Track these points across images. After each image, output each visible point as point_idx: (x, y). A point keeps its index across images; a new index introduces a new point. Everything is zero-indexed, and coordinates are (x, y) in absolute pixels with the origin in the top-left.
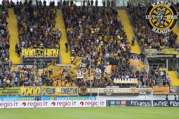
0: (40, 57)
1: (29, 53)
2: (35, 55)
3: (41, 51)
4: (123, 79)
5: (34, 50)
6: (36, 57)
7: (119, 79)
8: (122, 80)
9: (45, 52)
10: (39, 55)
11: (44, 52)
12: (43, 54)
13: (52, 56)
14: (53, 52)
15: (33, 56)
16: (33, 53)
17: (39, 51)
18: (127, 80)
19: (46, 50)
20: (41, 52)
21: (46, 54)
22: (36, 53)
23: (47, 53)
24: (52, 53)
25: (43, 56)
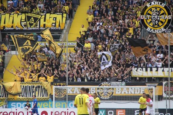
0: (33, 29)
1: (13, 23)
2: (25, 26)
3: (34, 18)
4: (149, 69)
5: (23, 16)
6: (25, 28)
7: (142, 68)
8: (146, 70)
9: (42, 20)
10: (31, 25)
11: (40, 20)
12: (38, 23)
13: (55, 26)
14: (56, 20)
15: (20, 28)
16: (21, 22)
17: (31, 17)
18: (157, 70)
19: (43, 16)
20: (36, 19)
21: (44, 23)
22: (26, 21)
23: (45, 21)
24: (54, 22)
25: (38, 26)
